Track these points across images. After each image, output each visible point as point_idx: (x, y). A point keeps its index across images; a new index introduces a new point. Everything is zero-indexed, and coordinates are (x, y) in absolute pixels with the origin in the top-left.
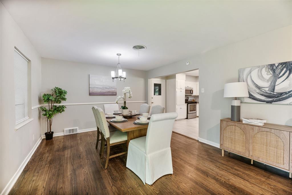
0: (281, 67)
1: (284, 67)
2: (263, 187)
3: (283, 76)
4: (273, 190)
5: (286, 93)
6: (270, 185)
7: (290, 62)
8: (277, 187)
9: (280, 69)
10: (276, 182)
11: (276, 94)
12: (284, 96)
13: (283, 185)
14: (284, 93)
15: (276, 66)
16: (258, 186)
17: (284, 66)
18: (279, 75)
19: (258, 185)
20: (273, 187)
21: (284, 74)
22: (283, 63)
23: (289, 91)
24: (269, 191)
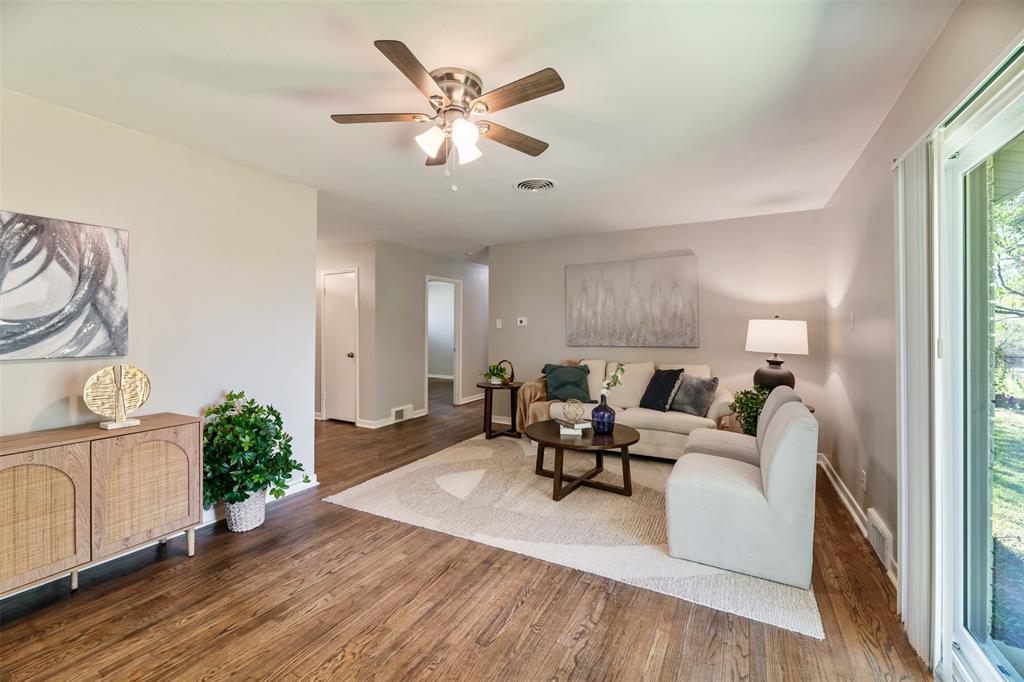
0: (22, 229)
1: (33, 233)
2: (70, 660)
3: (27, 262)
4: (97, 643)
5: (38, 322)
6: (74, 640)
7: (52, 222)
8: (93, 629)
9: (17, 237)
10: (67, 623)
11: (5, 323)
12: (32, 333)
13: (90, 614)
14: (30, 320)
15: (5, 222)
16: (59, 671)
17: (31, 227)
18: (14, 257)
19: (52, 670)
20: (83, 638)
21: (30, 257)
22: (27, 217)
23: (47, 313)
24: (95, 653)
